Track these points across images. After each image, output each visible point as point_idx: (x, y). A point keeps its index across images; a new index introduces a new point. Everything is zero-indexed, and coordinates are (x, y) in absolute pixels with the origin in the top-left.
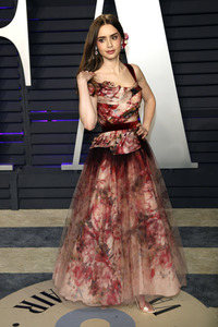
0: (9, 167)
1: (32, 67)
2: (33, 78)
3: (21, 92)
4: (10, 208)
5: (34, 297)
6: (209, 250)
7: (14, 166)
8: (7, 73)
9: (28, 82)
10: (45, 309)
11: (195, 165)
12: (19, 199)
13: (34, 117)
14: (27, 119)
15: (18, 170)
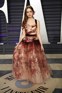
0: (3, 44)
1: (8, 18)
2: (9, 21)
3: (6, 25)
4: (3, 54)
5: (10, 76)
6: (53, 64)
7: (4, 44)
8: (2, 20)
9: (7, 22)
10: (12, 79)
11: (50, 43)
12: (5, 52)
13: (9, 31)
14: (7, 31)
15: (5, 44)
